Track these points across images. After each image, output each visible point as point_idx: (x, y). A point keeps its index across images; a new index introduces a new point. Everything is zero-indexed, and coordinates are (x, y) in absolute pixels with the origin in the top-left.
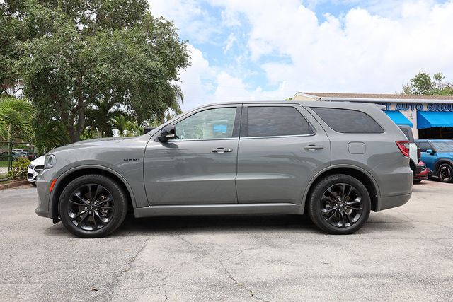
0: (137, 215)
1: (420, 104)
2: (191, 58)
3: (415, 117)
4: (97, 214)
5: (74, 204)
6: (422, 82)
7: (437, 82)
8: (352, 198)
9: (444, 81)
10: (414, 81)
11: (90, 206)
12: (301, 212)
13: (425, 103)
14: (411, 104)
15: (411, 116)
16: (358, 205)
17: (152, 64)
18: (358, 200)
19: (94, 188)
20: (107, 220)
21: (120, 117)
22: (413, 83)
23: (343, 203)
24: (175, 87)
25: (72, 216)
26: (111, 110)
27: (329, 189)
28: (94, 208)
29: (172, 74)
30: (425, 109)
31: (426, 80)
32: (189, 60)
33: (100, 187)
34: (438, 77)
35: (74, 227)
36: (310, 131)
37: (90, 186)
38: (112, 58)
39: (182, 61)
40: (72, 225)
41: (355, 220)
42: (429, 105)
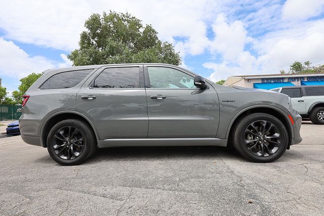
1: (303, 78)
3: (300, 84)
6: (297, 67)
7: (306, 66)
9: (311, 66)
14: (295, 78)
15: (297, 84)
22: (292, 68)
30: (306, 80)
31: (299, 66)
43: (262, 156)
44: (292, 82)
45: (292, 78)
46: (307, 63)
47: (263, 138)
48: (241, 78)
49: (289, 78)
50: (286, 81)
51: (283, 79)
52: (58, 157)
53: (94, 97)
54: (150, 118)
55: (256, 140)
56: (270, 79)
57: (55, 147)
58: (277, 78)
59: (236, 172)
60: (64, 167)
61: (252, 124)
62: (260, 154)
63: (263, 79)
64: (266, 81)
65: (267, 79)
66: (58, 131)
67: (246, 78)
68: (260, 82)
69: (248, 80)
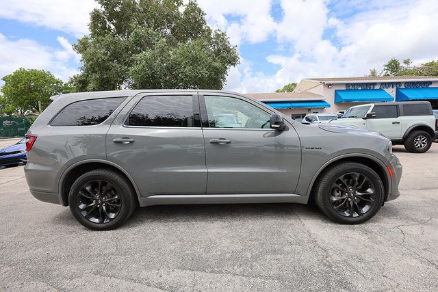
1: (400, 83)
3: (395, 93)
6: (393, 66)
7: (405, 66)
9: (411, 65)
13: (403, 82)
14: (390, 84)
15: (391, 92)
22: (386, 68)
30: (403, 87)
31: (396, 65)
42: (406, 83)
43: (351, 216)
44: (385, 90)
45: (386, 83)
46: (407, 62)
47: (353, 194)
48: (319, 82)
49: (382, 84)
50: (377, 87)
51: (374, 84)
52: (86, 221)
53: (132, 140)
54: (209, 170)
55: (344, 197)
56: (357, 84)
57: (82, 206)
58: (367, 84)
59: (319, 242)
60: (95, 233)
61: (341, 178)
62: (348, 215)
63: (347, 85)
64: (351, 87)
65: (353, 85)
66: (84, 186)
67: (326, 82)
68: (344, 88)
69: (329, 85)
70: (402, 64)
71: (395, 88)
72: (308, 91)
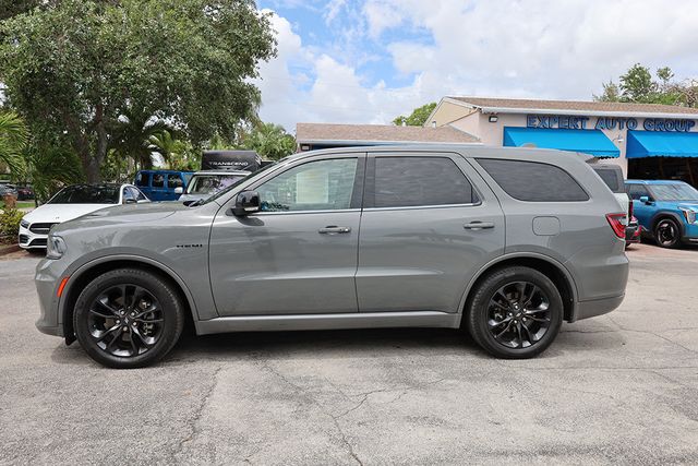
0: (200, 331)
1: (633, 120)
2: (276, 43)
3: (624, 140)
4: (136, 331)
5: (97, 317)
7: (660, 81)
8: (535, 305)
9: (671, 81)
10: (625, 79)
11: (124, 320)
12: (456, 324)
13: (640, 118)
14: (615, 120)
15: (617, 138)
16: (543, 314)
17: (215, 54)
18: (543, 307)
19: (130, 291)
20: (152, 341)
21: (163, 134)
23: (521, 311)
24: (251, 89)
25: (97, 334)
26: (149, 123)
27: (500, 291)
28: (131, 322)
29: (247, 66)
30: (640, 127)
31: (643, 79)
32: (273, 46)
33: (139, 289)
34: (664, 74)
35: (101, 352)
36: (474, 199)
37: (123, 288)
38: (150, 45)
39: (262, 48)
40: (97, 349)
41: (538, 336)
42: (647, 120)
44: (606, 132)
45: (607, 118)
48: (470, 105)
49: (600, 119)
50: (590, 126)
51: (584, 119)
56: (551, 117)
58: (569, 117)
63: (530, 117)
64: (537, 123)
65: (542, 117)
67: (485, 109)
68: (523, 124)
69: (491, 116)
70: (655, 78)
71: (625, 130)
72: (452, 125)
